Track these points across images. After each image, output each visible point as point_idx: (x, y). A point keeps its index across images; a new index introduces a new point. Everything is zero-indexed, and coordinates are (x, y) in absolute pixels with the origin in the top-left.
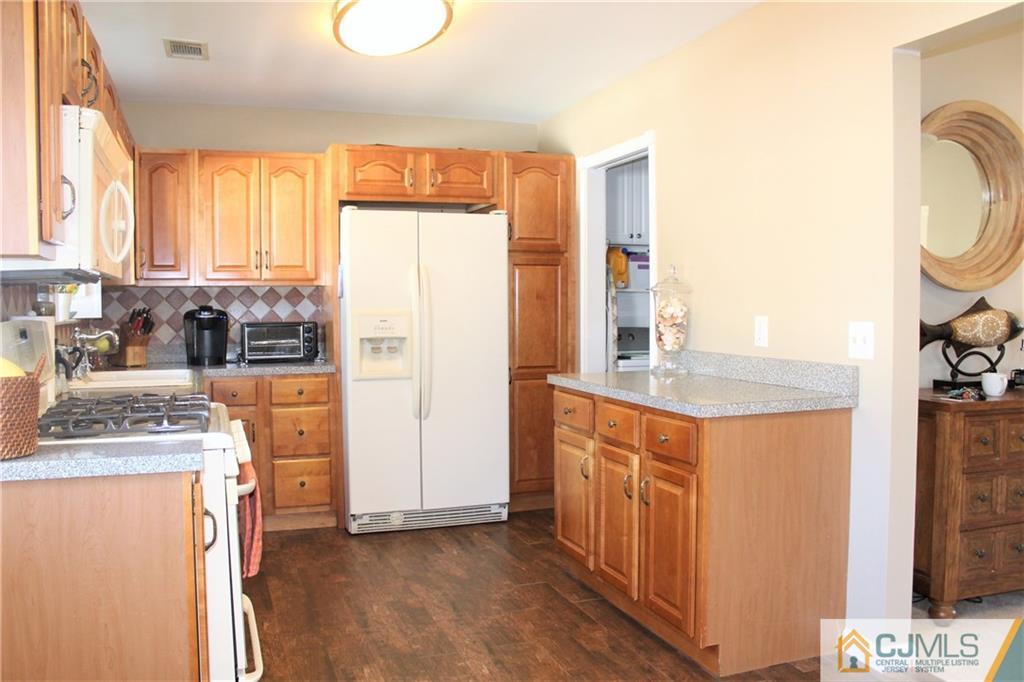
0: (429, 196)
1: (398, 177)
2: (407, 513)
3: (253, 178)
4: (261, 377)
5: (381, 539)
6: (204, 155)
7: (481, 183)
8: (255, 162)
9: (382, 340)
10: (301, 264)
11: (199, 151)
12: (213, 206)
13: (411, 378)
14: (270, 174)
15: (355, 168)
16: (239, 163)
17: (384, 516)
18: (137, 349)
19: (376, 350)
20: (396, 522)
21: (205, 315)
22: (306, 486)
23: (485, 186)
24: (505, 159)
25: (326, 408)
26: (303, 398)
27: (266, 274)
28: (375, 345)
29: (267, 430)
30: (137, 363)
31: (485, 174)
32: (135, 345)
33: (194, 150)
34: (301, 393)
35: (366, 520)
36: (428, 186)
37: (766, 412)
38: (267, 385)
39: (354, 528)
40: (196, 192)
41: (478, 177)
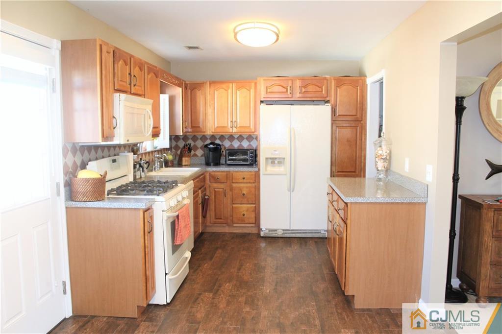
0: (298, 97)
1: (285, 90)
2: (284, 230)
3: (230, 91)
4: (229, 171)
5: (272, 240)
6: (212, 83)
7: (322, 91)
8: (231, 85)
9: (276, 158)
10: (249, 126)
11: (210, 82)
12: (214, 103)
13: (286, 175)
14: (237, 89)
15: (267, 87)
16: (224, 86)
17: (275, 230)
18: (187, 158)
19: (273, 163)
20: (280, 234)
21: (211, 146)
22: (245, 216)
23: (324, 92)
24: (333, 80)
25: (254, 185)
26: (245, 181)
27: (235, 130)
28: (272, 161)
29: (231, 193)
30: (186, 164)
31: (324, 87)
32: (185, 157)
33: (207, 82)
34: (244, 179)
35: (267, 231)
36: (298, 93)
37: (377, 201)
38: (231, 174)
39: (262, 234)
40: (208, 97)
41: (321, 89)
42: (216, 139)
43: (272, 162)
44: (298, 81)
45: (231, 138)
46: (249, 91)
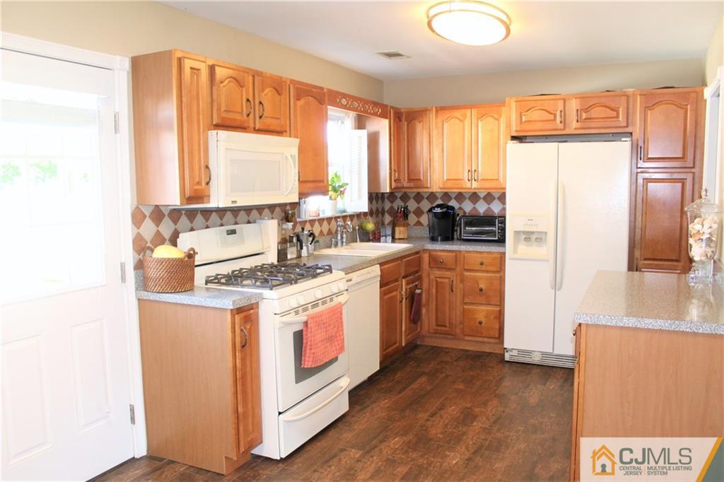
0: (576, 129)
1: (552, 117)
2: (543, 353)
3: (467, 122)
4: (460, 251)
5: (524, 367)
6: (441, 109)
7: (618, 117)
8: (468, 112)
9: (532, 233)
10: (496, 178)
11: (436, 108)
12: (443, 142)
13: (547, 261)
14: (478, 119)
15: (521, 114)
16: (458, 114)
17: (529, 352)
18: (402, 228)
19: (527, 239)
20: (536, 359)
21: (438, 210)
22: (483, 324)
23: (621, 119)
24: (639, 97)
25: (497, 275)
26: (483, 268)
27: (475, 185)
28: (528, 237)
29: (461, 285)
30: (402, 237)
31: (621, 109)
32: (399, 226)
33: (432, 108)
34: (482, 264)
35: (515, 353)
36: (575, 121)
38: (462, 257)
39: (507, 357)
40: (434, 133)
41: (615, 113)
42: (450, 199)
43: (525, 238)
44: (574, 100)
45: (474, 197)
46: (498, 120)
